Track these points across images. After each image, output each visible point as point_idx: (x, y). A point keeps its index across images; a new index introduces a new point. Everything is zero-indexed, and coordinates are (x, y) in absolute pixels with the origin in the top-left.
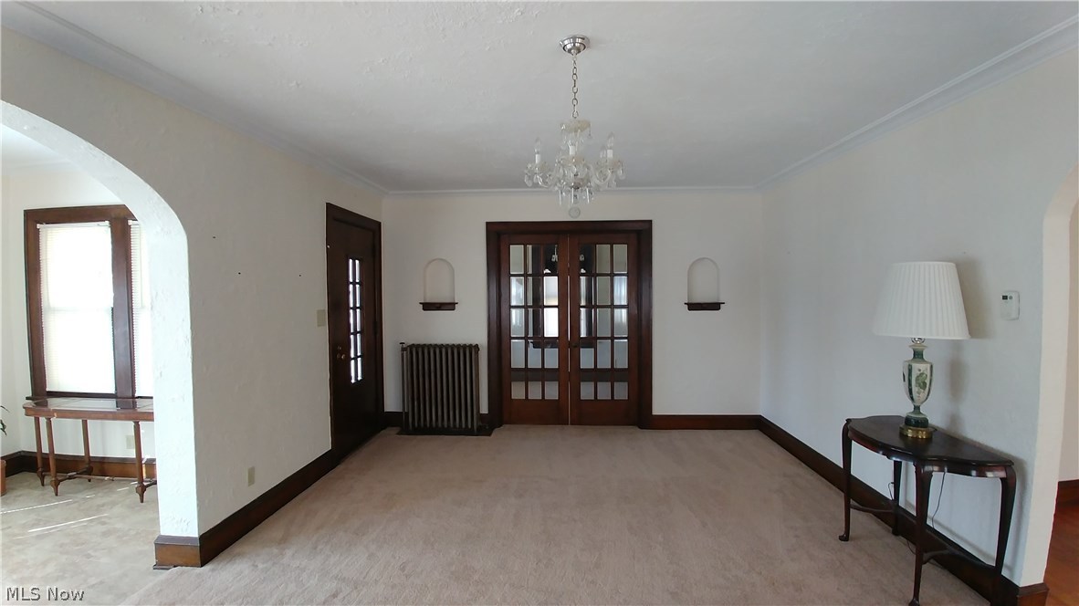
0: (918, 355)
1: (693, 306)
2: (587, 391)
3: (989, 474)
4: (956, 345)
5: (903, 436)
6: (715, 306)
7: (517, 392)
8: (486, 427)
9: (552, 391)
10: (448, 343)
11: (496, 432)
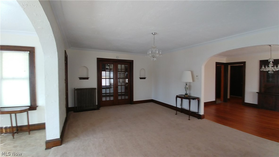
0: (186, 85)
1: (141, 78)
2: (120, 98)
3: (196, 100)
4: (190, 83)
5: (185, 96)
6: (144, 78)
7: (104, 99)
8: (98, 108)
9: (112, 98)
10: (87, 88)
11: (100, 108)
